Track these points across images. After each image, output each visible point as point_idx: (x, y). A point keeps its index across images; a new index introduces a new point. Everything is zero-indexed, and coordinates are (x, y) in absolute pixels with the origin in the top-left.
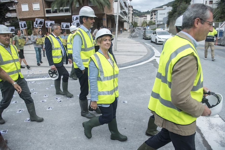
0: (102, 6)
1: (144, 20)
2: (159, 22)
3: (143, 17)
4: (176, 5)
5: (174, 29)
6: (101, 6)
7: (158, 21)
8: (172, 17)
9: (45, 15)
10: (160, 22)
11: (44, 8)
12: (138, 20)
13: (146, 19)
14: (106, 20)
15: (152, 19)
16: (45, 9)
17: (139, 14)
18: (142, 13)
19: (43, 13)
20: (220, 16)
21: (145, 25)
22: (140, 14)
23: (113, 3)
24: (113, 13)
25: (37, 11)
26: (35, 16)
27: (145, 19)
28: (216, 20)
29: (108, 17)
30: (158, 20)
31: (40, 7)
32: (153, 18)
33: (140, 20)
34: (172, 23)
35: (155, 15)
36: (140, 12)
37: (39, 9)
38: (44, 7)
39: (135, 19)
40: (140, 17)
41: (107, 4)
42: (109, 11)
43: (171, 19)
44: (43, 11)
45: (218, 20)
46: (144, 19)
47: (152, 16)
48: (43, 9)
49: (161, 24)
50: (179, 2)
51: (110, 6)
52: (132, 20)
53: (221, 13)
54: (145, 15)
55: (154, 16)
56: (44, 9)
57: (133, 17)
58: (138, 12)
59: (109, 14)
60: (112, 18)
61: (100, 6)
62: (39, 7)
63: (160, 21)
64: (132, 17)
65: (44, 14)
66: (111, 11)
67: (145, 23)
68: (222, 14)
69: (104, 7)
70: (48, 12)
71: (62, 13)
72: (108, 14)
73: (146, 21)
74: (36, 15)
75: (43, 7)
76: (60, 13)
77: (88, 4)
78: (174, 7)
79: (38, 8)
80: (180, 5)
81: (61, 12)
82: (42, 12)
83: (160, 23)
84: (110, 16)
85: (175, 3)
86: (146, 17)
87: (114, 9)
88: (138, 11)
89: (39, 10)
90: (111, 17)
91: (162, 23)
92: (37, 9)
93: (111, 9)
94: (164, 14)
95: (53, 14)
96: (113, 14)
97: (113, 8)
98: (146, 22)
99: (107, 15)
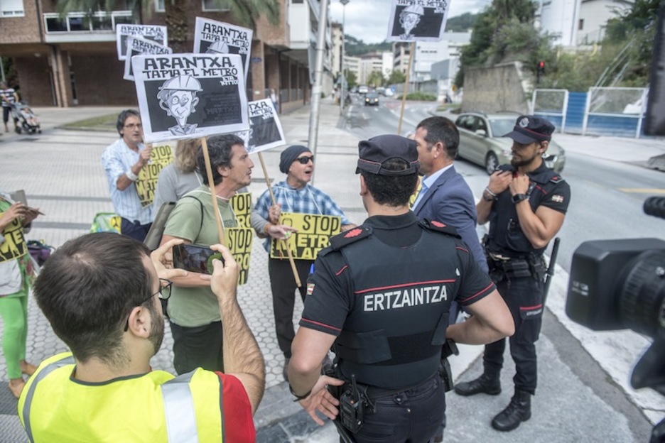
0: (250, 12)
1: (374, 68)
2: (419, 75)
3: (370, 57)
4: (487, 24)
5: (480, 102)
6: (246, 12)
7: (416, 73)
8: (475, 61)
9: (42, 36)
10: (422, 76)
11: (41, 11)
12: (356, 67)
13: (381, 63)
14: (263, 63)
15: (398, 64)
16: (45, 14)
17: (358, 49)
18: (367, 46)
19: (37, 29)
20: (636, 68)
21: (379, 81)
22: (362, 49)
23: (288, 5)
24: (286, 40)
25: (14, 22)
26: (6, 38)
27: (378, 63)
28: (625, 80)
29: (269, 52)
30: (416, 69)
31: (25, 7)
32: (402, 62)
33: (361, 67)
34: (475, 83)
35: (407, 53)
36: (361, 43)
37: (22, 15)
38: (40, 6)
39: (350, 63)
40: (364, 58)
41: (269, 7)
42: (272, 34)
43: (470, 68)
44: (37, 22)
45: (632, 78)
46: (374, 63)
47: (397, 55)
48: (36, 15)
49: (426, 82)
50: (498, 17)
51: (278, 14)
52: (341, 65)
53: (639, 57)
54: (378, 53)
55: (403, 57)
56: (41, 14)
57: (344, 57)
58: (356, 44)
59: (272, 42)
60: (282, 59)
61: (242, 11)
62: (21, 8)
63: (422, 73)
64: (341, 56)
65: (38, 34)
66: (280, 34)
67: (377, 75)
68: (641, 59)
69: (255, 19)
70: (55, 26)
71: (105, 31)
72: (269, 42)
73: (379, 70)
74: (9, 36)
75: (35, 7)
76: (98, 31)
77: (201, 5)
78: (480, 30)
79: (17, 12)
80: (500, 26)
81: (102, 27)
82: (31, 25)
83: (423, 78)
84: (276, 50)
85: (486, 19)
86: (380, 57)
87: (288, 26)
88: (355, 40)
89: (22, 18)
90: (280, 52)
91: (427, 78)
92: (14, 15)
93: (281, 26)
94: (435, 52)
95: (73, 34)
96: (287, 45)
97: (285, 24)
98: (380, 74)
99: (266, 47)
